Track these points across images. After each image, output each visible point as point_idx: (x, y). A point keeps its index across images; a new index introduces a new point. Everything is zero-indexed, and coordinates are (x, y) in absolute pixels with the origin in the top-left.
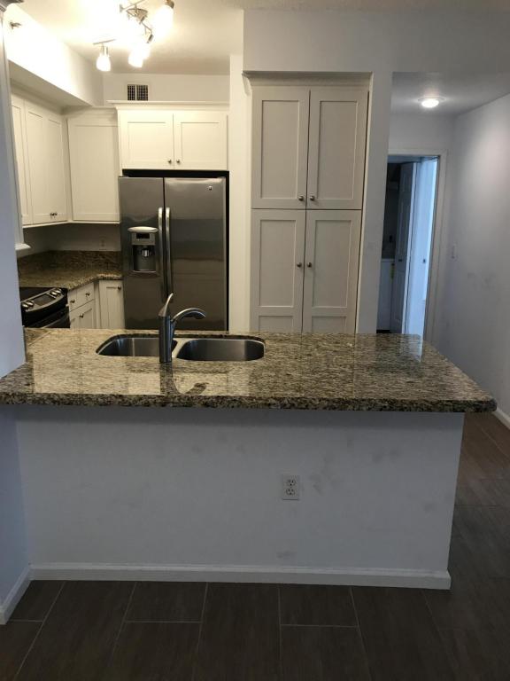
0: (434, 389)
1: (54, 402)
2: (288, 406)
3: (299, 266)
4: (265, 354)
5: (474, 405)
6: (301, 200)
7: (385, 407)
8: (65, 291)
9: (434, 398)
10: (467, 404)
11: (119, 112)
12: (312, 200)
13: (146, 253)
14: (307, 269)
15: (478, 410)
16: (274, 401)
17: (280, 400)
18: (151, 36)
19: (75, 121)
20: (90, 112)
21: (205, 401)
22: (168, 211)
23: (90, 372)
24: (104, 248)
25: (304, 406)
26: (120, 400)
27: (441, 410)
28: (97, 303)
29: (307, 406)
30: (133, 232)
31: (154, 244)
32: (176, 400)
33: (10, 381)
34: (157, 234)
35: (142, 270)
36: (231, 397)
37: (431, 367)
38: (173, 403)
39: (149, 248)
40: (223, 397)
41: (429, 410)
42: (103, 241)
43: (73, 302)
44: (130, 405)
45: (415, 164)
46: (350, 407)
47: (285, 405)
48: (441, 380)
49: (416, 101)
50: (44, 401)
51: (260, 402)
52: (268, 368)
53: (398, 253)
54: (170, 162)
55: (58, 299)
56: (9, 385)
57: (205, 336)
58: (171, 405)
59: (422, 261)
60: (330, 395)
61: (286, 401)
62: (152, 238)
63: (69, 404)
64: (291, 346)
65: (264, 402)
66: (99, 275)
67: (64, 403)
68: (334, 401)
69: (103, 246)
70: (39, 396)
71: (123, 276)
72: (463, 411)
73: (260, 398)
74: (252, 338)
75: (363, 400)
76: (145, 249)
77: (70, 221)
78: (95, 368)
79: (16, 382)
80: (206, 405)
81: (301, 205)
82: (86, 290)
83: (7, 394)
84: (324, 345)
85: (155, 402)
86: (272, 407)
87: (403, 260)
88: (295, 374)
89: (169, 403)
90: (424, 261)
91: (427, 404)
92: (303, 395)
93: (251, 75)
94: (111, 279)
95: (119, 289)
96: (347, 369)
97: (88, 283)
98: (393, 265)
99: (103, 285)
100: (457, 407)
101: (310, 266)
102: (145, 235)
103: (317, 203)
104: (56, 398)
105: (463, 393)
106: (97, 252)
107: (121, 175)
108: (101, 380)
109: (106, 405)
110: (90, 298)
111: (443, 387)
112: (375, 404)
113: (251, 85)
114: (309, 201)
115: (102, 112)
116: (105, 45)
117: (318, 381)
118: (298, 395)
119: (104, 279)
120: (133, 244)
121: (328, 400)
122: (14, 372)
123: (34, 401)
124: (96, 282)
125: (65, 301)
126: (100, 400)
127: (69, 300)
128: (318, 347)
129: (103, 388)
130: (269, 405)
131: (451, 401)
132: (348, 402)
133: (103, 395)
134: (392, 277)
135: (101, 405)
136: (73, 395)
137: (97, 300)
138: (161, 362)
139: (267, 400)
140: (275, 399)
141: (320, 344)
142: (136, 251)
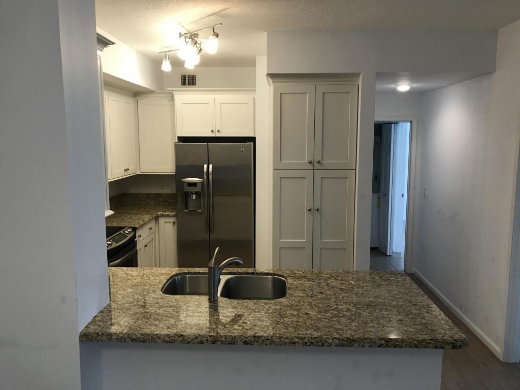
0: (419, 327)
1: (133, 340)
2: (309, 344)
3: (310, 210)
4: (288, 292)
5: (451, 343)
6: (310, 163)
7: (382, 344)
8: (134, 229)
9: (420, 337)
10: (446, 342)
11: (176, 96)
12: (318, 163)
13: (194, 197)
14: (315, 212)
15: (454, 347)
16: (298, 340)
17: (302, 339)
18: (201, 50)
19: (143, 102)
20: (154, 95)
21: (245, 340)
22: (211, 166)
23: (158, 311)
24: (162, 191)
25: (320, 344)
26: (181, 339)
27: (426, 347)
28: (157, 235)
29: (323, 344)
30: (185, 182)
31: (200, 191)
32: (223, 339)
33: (99, 321)
34: (202, 183)
35: (191, 210)
36: (265, 337)
37: (415, 305)
38: (221, 341)
39: (197, 193)
40: (259, 336)
41: (416, 347)
42: (162, 186)
43: (140, 236)
44: (189, 342)
45: (393, 125)
46: (356, 345)
47: (306, 343)
48: (424, 318)
49: (393, 86)
50: (125, 339)
51: (287, 341)
52: (291, 306)
53: (383, 189)
54: (212, 131)
55: (130, 236)
56: (99, 325)
57: (241, 274)
58: (219, 343)
59: (401, 196)
60: (340, 334)
61: (306, 340)
62: (199, 186)
63: (143, 342)
64: (307, 284)
65: (290, 341)
66: (159, 213)
67: (140, 341)
68: (343, 340)
69: (162, 189)
70: (121, 335)
71: (177, 214)
72: (443, 348)
73: (287, 338)
74: (277, 275)
75: (366, 339)
76: (193, 194)
77: (139, 173)
78: (161, 307)
79: (103, 322)
80: (246, 343)
81: (310, 166)
82: (149, 226)
83: (98, 334)
84: (332, 282)
85: (207, 340)
86: (297, 345)
87: (386, 195)
88: (313, 313)
89: (218, 341)
90: (403, 196)
91: (415, 342)
92: (319, 334)
93: (272, 76)
94: (168, 216)
95: (174, 223)
96: (351, 308)
97: (150, 220)
98: (379, 198)
99: (162, 221)
100: (437, 344)
101: (318, 210)
102: (194, 184)
103: (322, 165)
104: (134, 337)
105: (442, 331)
106: (157, 194)
107: (177, 141)
108: (166, 320)
109: (171, 342)
110: (152, 231)
111: (425, 325)
112: (375, 342)
113: (273, 82)
114: (316, 164)
115: (163, 95)
116: (167, 53)
117: (330, 319)
118: (316, 334)
119: (162, 216)
120: (185, 190)
121: (339, 339)
122: (102, 312)
123: (118, 340)
124: (157, 219)
125: (134, 237)
126: (166, 338)
127: (137, 235)
128: (328, 284)
129: (168, 328)
130: (294, 343)
131: (433, 340)
132: (354, 341)
133: (168, 335)
134: (379, 207)
135: (167, 342)
136: (146, 334)
137: (157, 232)
138: (210, 301)
139: (292, 339)
140: (298, 338)
141: (329, 281)
142: (187, 195)
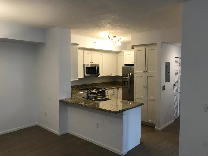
6: (144, 72)
8: (105, 89)
13: (127, 82)
14: (146, 88)
19: (119, 55)
30: (124, 78)
35: (126, 86)
43: (108, 91)
62: (127, 79)
71: (122, 87)
77: (117, 75)
97: (114, 88)
103: (148, 73)
107: (124, 66)
110: (115, 91)
119: (120, 88)
